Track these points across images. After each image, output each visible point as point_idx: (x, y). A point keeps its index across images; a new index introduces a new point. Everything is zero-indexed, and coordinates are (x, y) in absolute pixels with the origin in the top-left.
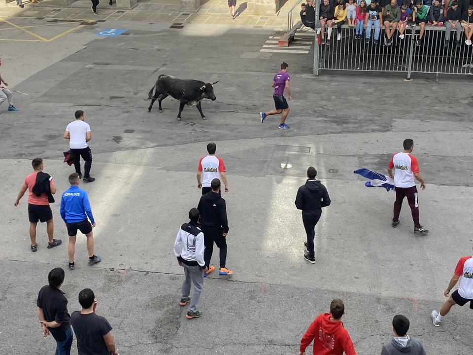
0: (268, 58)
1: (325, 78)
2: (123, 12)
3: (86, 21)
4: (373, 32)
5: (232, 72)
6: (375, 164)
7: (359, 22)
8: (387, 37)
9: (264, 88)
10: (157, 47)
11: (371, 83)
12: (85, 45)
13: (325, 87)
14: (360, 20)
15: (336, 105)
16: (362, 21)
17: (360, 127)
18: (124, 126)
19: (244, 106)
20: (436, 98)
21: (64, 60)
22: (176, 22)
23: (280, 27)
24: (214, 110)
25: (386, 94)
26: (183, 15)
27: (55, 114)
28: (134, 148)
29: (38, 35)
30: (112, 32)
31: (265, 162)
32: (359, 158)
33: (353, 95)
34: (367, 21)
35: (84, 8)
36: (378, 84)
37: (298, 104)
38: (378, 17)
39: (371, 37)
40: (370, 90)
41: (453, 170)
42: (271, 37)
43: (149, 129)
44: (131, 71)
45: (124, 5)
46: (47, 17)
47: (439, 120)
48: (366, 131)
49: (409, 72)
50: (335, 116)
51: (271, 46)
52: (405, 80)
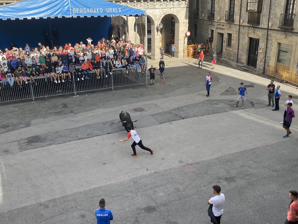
11: (17, 106)
14: (4, 79)
16: (5, 79)
17: (15, 127)
20: (48, 107)
32: (18, 142)
33: (9, 113)
36: (20, 106)
38: (12, 76)
41: (62, 136)
47: (51, 116)
48: (19, 128)
49: (33, 98)
50: (2, 125)
52: (32, 102)
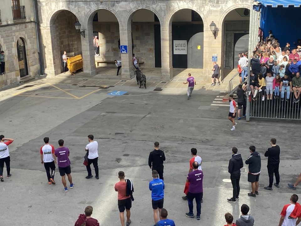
0: (216, 110)
1: (254, 123)
2: (126, 81)
3: (103, 86)
4: (285, 94)
5: (192, 118)
6: (290, 182)
7: (276, 87)
8: (295, 97)
9: (213, 129)
10: (145, 102)
11: (286, 127)
12: (101, 101)
13: (254, 129)
14: (277, 86)
15: (261, 141)
16: (278, 87)
18: (123, 152)
19: (200, 140)
21: (88, 110)
22: (158, 87)
23: (224, 90)
24: (181, 142)
25: (296, 134)
26: (162, 82)
27: (81, 143)
28: (129, 166)
29: (73, 95)
30: (118, 93)
31: (214, 177)
33: (273, 135)
34: (282, 87)
35: (102, 78)
36: (290, 127)
37: (236, 139)
38: (289, 85)
39: (285, 97)
40: (284, 131)
42: (218, 97)
43: (139, 154)
44: (129, 117)
45: (126, 77)
46: (79, 84)
48: (283, 159)
50: (261, 148)
51: (218, 102)
